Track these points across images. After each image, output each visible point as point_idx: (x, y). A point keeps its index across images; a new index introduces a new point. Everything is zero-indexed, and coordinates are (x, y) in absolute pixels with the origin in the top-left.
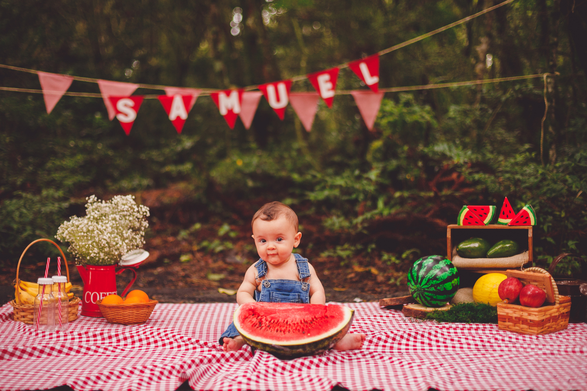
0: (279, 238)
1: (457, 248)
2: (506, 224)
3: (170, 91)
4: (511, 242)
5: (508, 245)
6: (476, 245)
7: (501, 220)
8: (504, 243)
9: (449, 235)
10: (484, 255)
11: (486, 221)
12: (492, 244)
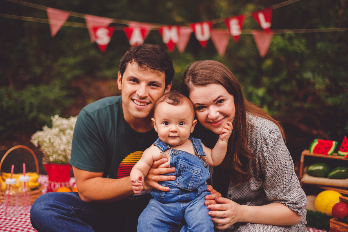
0: (181, 123)
1: (307, 168)
2: (344, 156)
3: (133, 25)
4: (346, 168)
5: (343, 171)
6: (321, 168)
7: (340, 153)
8: (341, 169)
9: (302, 160)
10: (326, 176)
11: (330, 152)
12: (332, 169)
